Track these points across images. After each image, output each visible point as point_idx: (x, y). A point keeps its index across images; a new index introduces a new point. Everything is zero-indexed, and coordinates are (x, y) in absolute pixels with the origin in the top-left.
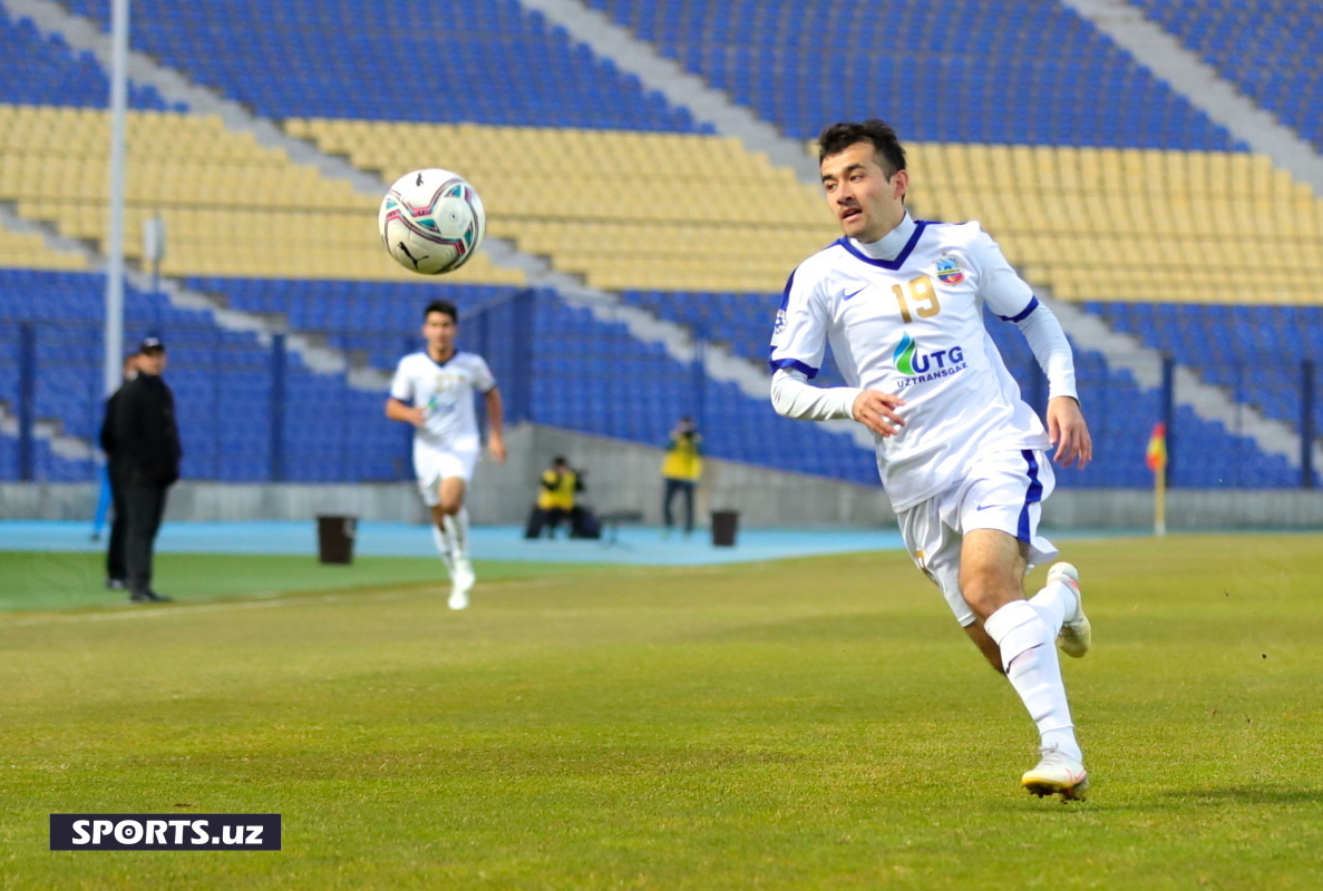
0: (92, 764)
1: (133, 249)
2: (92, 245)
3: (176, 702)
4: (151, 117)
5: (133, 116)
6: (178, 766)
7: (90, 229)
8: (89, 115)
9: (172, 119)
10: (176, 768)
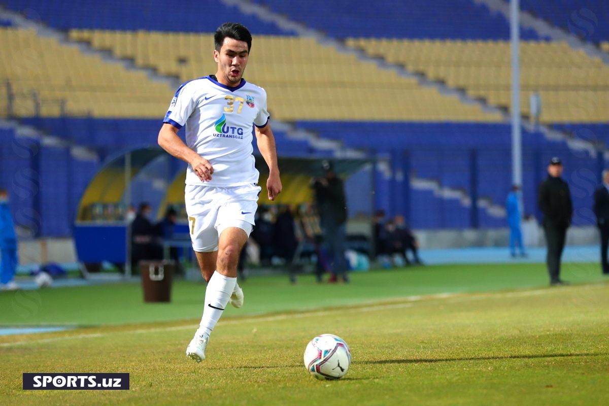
0: (504, 367)
1: (525, 110)
2: (505, 109)
3: (548, 336)
4: (532, 44)
5: (523, 44)
6: (548, 367)
7: (503, 101)
8: (501, 44)
9: (543, 44)
10: (547, 368)
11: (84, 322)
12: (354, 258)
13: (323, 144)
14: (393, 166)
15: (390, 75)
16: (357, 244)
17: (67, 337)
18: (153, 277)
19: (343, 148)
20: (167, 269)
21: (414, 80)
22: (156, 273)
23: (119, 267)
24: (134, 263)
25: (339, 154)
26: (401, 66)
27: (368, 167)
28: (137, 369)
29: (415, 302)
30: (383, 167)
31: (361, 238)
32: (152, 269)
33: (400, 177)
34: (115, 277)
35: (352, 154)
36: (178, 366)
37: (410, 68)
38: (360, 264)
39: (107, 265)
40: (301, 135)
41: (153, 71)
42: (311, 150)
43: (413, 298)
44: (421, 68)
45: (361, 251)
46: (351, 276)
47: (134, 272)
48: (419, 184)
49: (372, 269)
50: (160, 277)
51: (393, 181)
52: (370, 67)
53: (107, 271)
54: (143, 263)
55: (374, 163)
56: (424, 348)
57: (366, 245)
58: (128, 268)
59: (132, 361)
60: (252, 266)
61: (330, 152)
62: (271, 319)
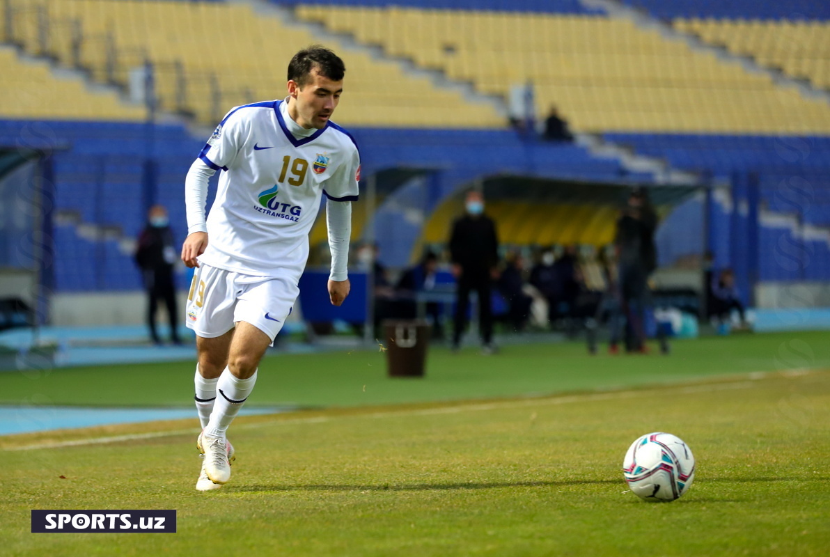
11: (307, 402)
12: (677, 319)
13: (639, 164)
14: (735, 195)
15: (734, 70)
16: (682, 301)
17: (281, 422)
18: (401, 343)
19: (667, 170)
20: (420, 332)
21: (766, 78)
22: (406, 336)
23: (357, 329)
24: (377, 323)
25: (660, 178)
26: (749, 58)
27: (700, 197)
28: (369, 466)
29: (758, 381)
30: (722, 197)
31: (688, 292)
32: (399, 332)
33: (744, 209)
34: (351, 342)
35: (678, 178)
36: (426, 462)
37: (762, 60)
38: (685, 328)
39: (340, 326)
40: (609, 152)
41: (409, 62)
42: (623, 172)
43: (755, 375)
44: (777, 60)
45: (687, 310)
46: (673, 345)
47: (377, 335)
48: (770, 220)
49: (702, 335)
50: (411, 342)
51: (734, 215)
52: (707, 59)
53: (342, 334)
54: (387, 323)
55: (709, 191)
56: (762, 443)
57: (694, 303)
58: (368, 330)
59: (364, 455)
60: (538, 330)
61: (649, 175)
62: (558, 401)
